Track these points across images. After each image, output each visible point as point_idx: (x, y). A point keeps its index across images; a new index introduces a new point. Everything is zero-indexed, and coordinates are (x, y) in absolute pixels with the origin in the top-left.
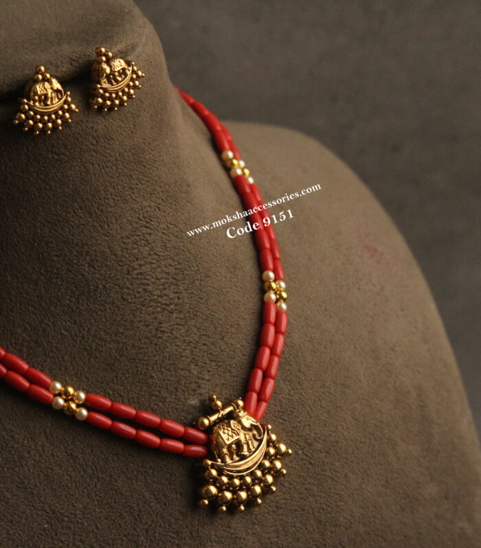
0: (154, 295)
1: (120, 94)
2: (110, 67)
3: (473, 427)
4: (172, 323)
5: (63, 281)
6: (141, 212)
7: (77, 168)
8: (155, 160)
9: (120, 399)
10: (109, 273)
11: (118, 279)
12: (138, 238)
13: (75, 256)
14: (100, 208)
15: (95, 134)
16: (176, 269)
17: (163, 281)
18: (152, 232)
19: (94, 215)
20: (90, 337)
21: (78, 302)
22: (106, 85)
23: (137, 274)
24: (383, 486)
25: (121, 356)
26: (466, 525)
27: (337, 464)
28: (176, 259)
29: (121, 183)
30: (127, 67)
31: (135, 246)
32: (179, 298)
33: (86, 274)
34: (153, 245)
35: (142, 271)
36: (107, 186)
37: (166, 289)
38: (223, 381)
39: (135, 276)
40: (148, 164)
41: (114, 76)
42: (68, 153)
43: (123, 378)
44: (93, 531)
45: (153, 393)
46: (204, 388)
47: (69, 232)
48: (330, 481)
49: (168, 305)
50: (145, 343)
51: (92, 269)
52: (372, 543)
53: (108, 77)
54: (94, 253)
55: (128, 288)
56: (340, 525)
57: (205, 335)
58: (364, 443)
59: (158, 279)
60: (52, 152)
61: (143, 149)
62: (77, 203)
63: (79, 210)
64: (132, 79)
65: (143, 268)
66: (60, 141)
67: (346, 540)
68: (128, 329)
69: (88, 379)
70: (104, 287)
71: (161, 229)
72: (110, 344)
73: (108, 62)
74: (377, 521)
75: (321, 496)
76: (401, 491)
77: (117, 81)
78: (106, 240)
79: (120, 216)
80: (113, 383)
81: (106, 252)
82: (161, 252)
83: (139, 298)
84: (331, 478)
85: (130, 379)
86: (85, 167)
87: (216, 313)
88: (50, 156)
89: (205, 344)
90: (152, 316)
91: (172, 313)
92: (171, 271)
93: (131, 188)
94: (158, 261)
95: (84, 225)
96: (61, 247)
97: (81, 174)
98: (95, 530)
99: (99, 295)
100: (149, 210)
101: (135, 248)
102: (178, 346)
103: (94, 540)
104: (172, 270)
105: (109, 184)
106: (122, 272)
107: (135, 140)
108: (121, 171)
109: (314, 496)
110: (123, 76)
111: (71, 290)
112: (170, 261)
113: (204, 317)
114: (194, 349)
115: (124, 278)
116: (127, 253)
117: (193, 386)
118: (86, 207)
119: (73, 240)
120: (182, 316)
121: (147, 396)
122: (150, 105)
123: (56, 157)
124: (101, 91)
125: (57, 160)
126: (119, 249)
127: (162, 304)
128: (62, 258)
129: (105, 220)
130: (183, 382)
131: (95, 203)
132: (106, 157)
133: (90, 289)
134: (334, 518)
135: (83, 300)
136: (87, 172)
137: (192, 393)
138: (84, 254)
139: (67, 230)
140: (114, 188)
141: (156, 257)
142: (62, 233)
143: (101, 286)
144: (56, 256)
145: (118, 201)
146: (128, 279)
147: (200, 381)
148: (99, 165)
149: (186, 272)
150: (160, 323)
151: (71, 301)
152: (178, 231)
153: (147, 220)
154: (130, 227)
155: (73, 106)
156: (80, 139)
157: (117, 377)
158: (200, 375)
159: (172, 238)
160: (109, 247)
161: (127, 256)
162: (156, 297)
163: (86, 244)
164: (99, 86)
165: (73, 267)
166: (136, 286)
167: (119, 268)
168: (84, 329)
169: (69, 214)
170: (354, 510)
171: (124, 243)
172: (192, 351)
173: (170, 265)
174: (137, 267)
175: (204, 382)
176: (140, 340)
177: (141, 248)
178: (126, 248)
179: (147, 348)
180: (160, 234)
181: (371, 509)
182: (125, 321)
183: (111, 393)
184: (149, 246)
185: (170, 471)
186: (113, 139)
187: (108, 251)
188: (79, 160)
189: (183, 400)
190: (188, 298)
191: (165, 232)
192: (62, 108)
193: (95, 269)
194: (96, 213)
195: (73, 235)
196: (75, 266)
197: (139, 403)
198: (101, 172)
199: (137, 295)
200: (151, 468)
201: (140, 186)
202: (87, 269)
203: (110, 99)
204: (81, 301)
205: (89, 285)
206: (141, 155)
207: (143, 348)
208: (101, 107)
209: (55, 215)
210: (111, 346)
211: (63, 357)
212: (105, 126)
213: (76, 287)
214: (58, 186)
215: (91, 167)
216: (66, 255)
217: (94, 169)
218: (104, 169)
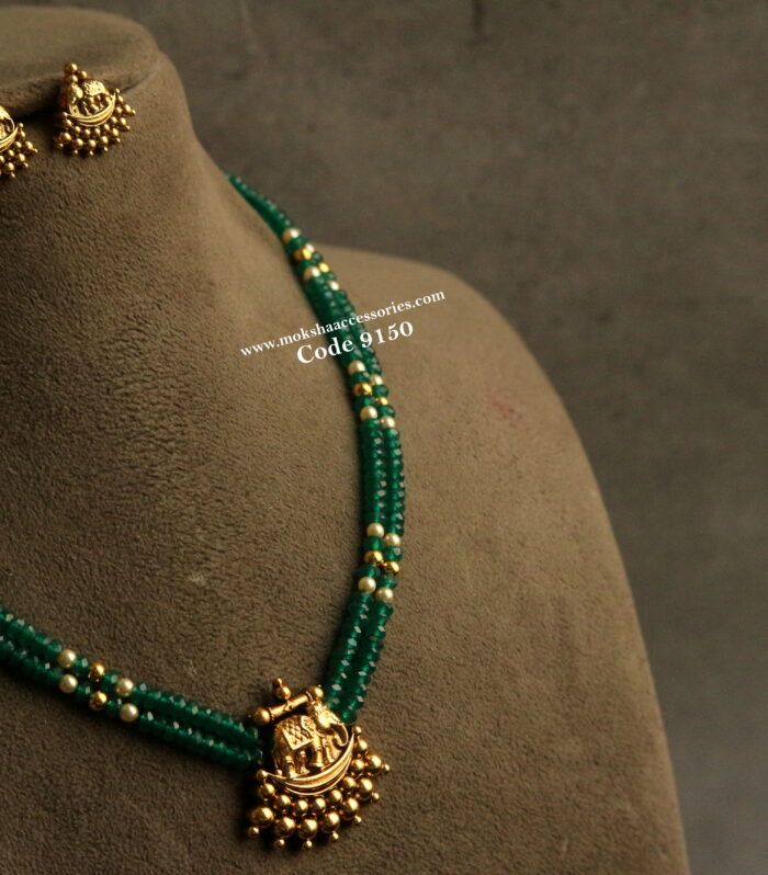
0: (144, 426)
1: (98, 131)
2: (83, 89)
4: (169, 468)
5: (13, 398)
6: (131, 309)
7: (36, 239)
8: (156, 240)
9: (87, 567)
10: (79, 390)
11: (93, 400)
12: (124, 344)
13: (31, 363)
14: (69, 298)
15: (63, 192)
16: (180, 392)
17: (159, 407)
18: (147, 338)
19: (60, 307)
20: (49, 479)
21: (33, 429)
22: (76, 114)
23: (122, 395)
25: (91, 507)
27: (417, 690)
28: (181, 378)
29: (102, 265)
30: (107, 93)
31: (120, 355)
32: (183, 434)
33: (46, 390)
34: (147, 356)
35: (128, 391)
36: (80, 268)
37: (163, 418)
38: (243, 555)
39: (117, 398)
42: (23, 217)
43: (94, 538)
45: (137, 562)
46: (214, 562)
47: (24, 330)
48: (405, 712)
49: (167, 441)
50: (128, 491)
51: (55, 383)
53: (79, 103)
54: (59, 361)
55: (106, 413)
57: (220, 488)
59: (152, 404)
61: (138, 222)
62: (35, 288)
63: (39, 300)
64: (115, 113)
65: (131, 386)
68: (104, 471)
69: (42, 537)
70: (72, 410)
71: (162, 335)
72: (77, 490)
73: (81, 83)
75: (390, 734)
78: (77, 344)
79: (100, 311)
80: (78, 544)
81: (77, 361)
82: (159, 367)
83: (122, 427)
84: (408, 710)
85: (103, 541)
86: (47, 238)
87: (239, 458)
89: (218, 501)
90: (141, 455)
91: (171, 453)
92: (172, 394)
93: (117, 274)
94: (154, 379)
95: (46, 321)
96: (11, 351)
97: (42, 248)
99: (63, 421)
100: (144, 307)
101: (120, 358)
102: (177, 499)
104: (173, 392)
105: (83, 265)
106: (98, 390)
107: (126, 207)
108: (102, 248)
110: (102, 106)
111: (25, 412)
112: (172, 381)
113: (221, 463)
114: (201, 506)
115: (101, 398)
116: (108, 364)
117: (198, 557)
118: (48, 296)
120: (186, 458)
121: (127, 566)
124: (70, 123)
125: (7, 226)
126: (96, 358)
127: (157, 440)
128: (12, 366)
129: (77, 316)
130: (182, 550)
131: (62, 289)
132: (79, 226)
133: (51, 411)
134: (409, 767)
135: (40, 427)
136: (52, 246)
137: (196, 567)
138: (45, 361)
139: (22, 327)
140: (91, 270)
141: (150, 372)
142: (13, 330)
143: (66, 407)
145: (96, 289)
146: (107, 400)
147: (208, 551)
148: (69, 237)
149: (196, 398)
150: (152, 466)
151: (23, 428)
152: (187, 342)
153: (140, 320)
154: (114, 328)
155: (30, 145)
156: (41, 198)
157: (84, 537)
158: (209, 543)
159: (178, 349)
160: (82, 354)
161: (107, 368)
162: (147, 429)
163: (48, 348)
164: (66, 115)
165: (27, 379)
166: (119, 411)
167: (95, 384)
168: (41, 468)
169: (24, 304)
171: (105, 350)
172: (199, 508)
173: (172, 386)
174: (122, 384)
175: (214, 552)
176: (121, 487)
177: (128, 358)
178: (107, 358)
179: (131, 498)
180: (159, 342)
182: (100, 459)
183: (75, 558)
184: (142, 357)
185: (156, 674)
186: (91, 202)
187: (78, 358)
188: (40, 228)
189: (181, 575)
190: (197, 434)
192: (13, 147)
193: (59, 383)
194: (63, 304)
195: (29, 335)
196: (31, 378)
197: (115, 575)
198: (72, 247)
199: (120, 424)
200: (128, 667)
201: (130, 273)
202: (48, 384)
203: (83, 136)
204: (37, 427)
205: (49, 406)
206: (135, 230)
207: (124, 498)
208: (69, 147)
210: (79, 493)
211: (8, 506)
212: (79, 182)
213: (31, 408)
214: (9, 263)
215: (58, 239)
216: (18, 362)
217: (62, 241)
218: (76, 242)
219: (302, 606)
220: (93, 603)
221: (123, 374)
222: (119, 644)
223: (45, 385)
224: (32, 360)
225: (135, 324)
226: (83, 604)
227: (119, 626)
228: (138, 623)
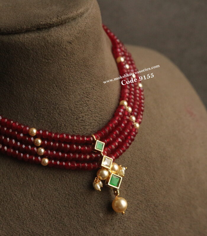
5: (45, 121)
6: (85, 90)
7: (56, 67)
8: (93, 65)
10: (67, 118)
11: (72, 122)
12: (82, 103)
13: (52, 109)
14: (66, 87)
15: (66, 51)
16: (99, 118)
17: (93, 124)
18: (89, 100)
19: (63, 90)
23: (81, 120)
28: (100, 114)
29: (76, 75)
33: (57, 118)
34: (90, 106)
36: (69, 77)
39: (80, 121)
40: (90, 67)
42: (52, 59)
47: (50, 98)
48: (164, 224)
51: (59, 116)
54: (61, 108)
55: (76, 126)
60: (45, 58)
61: (88, 60)
62: (55, 84)
63: (56, 87)
66: (49, 54)
70: (65, 125)
71: (94, 98)
78: (67, 103)
79: (75, 91)
81: (67, 108)
82: (93, 110)
83: (81, 131)
86: (60, 67)
88: (44, 60)
93: (81, 78)
94: (91, 114)
95: (57, 94)
96: (45, 104)
97: (58, 70)
99: (62, 129)
100: (89, 89)
101: (81, 107)
104: (97, 119)
105: (71, 76)
106: (74, 119)
107: (85, 55)
108: (77, 69)
109: (157, 231)
111: (49, 126)
112: (97, 115)
115: (74, 121)
116: (77, 109)
118: (59, 86)
119: (51, 101)
122: (93, 38)
123: (47, 61)
126: (73, 107)
128: (45, 110)
129: (68, 93)
131: (63, 84)
132: (70, 62)
133: (58, 126)
135: (54, 131)
136: (61, 69)
138: (56, 108)
139: (49, 96)
140: (73, 78)
141: (90, 112)
142: (46, 97)
143: (63, 124)
144: (43, 108)
145: (74, 84)
146: (76, 122)
148: (67, 66)
152: (101, 100)
153: (88, 94)
154: (79, 97)
156: (59, 53)
159: (99, 103)
160: (69, 106)
161: (77, 111)
163: (58, 104)
165: (50, 114)
166: (80, 126)
167: (73, 116)
169: (51, 89)
171: (76, 104)
173: (97, 116)
174: (81, 117)
177: (83, 107)
178: (77, 107)
180: (93, 101)
184: (88, 106)
185: (90, 216)
186: (74, 54)
187: (68, 108)
188: (58, 63)
191: (96, 100)
193: (61, 116)
195: (52, 99)
196: (51, 114)
197: (77, 182)
198: (67, 69)
199: (80, 130)
200: (81, 214)
201: (85, 77)
202: (57, 116)
206: (87, 63)
209: (44, 89)
212: (71, 47)
213: (51, 124)
214: (47, 75)
215: (63, 67)
216: (47, 108)
217: (64, 68)
218: (69, 68)
219: (135, 191)
220: (70, 192)
221: (82, 113)
222: (78, 206)
223: (56, 117)
224: (52, 108)
225: (86, 95)
226: (67, 193)
227: (78, 200)
228: (84, 199)
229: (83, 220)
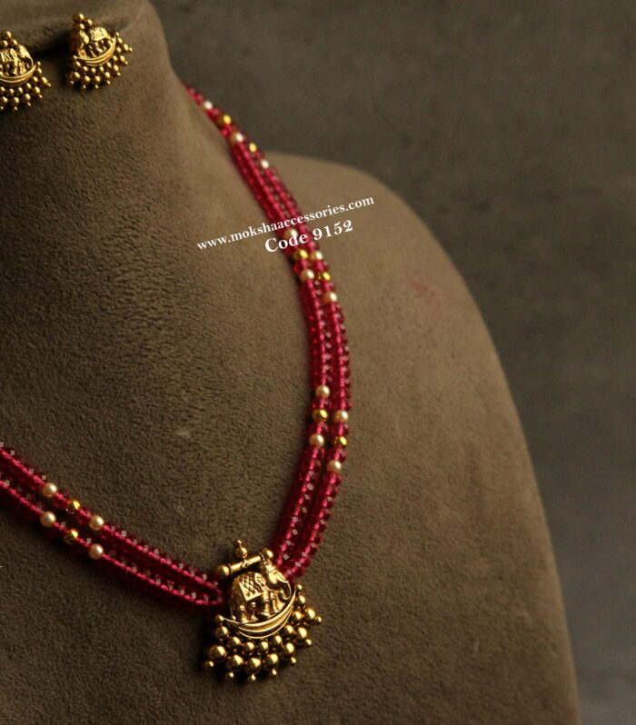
0: (139, 307)
1: (102, 69)
2: (89, 35)
3: (538, 499)
4: (159, 341)
5: (31, 285)
6: (126, 210)
7: (49, 154)
8: (145, 153)
9: (94, 424)
10: (85, 278)
11: (96, 286)
12: (121, 241)
13: (46, 256)
14: (77, 202)
15: (71, 115)
16: (167, 279)
17: (150, 291)
18: (139, 234)
19: (69, 210)
20: (61, 352)
21: (48, 311)
22: (84, 57)
23: (119, 282)
24: (417, 554)
25: (96, 375)
26: (526, 614)
27: (359, 522)
28: (167, 267)
29: (102, 174)
30: (109, 37)
31: (118, 249)
32: (169, 313)
33: (58, 278)
34: (140, 249)
35: (125, 279)
36: (85, 177)
37: (153, 301)
38: (219, 412)
39: (116, 284)
40: (137, 156)
41: (94, 47)
42: (38, 135)
43: (99, 401)
44: (57, 577)
45: (135, 420)
46: (197, 419)
47: (39, 229)
48: (350, 540)
49: (156, 320)
50: (126, 362)
51: (65, 273)
52: (402, 620)
53: (86, 47)
54: (68, 254)
55: (107, 297)
56: (362, 595)
57: (200, 358)
58: (396, 501)
59: (145, 289)
60: (20, 133)
61: (131, 138)
62: (49, 194)
63: (52, 204)
64: (116, 53)
65: (127, 275)
66: (30, 122)
67: (369, 612)
68: (107, 345)
69: (56, 399)
70: (80, 295)
71: (151, 232)
72: (84, 360)
73: (87, 30)
74: (410, 596)
75: (337, 557)
76: (441, 563)
77: (97, 53)
78: (84, 240)
79: (101, 213)
80: (86, 405)
81: (83, 254)
82: (149, 258)
83: (120, 309)
84: (352, 537)
85: (107, 403)
86: (58, 153)
87: (214, 333)
88: (18, 138)
89: (199, 368)
90: (136, 331)
91: (160, 329)
92: (160, 281)
93: (115, 182)
94: (145, 269)
95: (57, 221)
96: (29, 246)
97: (54, 161)
98: (60, 575)
99: (72, 304)
100: (136, 209)
101: (118, 252)
102: (167, 367)
103: (57, 586)
104: (161, 280)
105: (87, 175)
106: (101, 278)
107: (121, 126)
108: (102, 161)
109: (330, 556)
110: (105, 48)
111: (41, 297)
112: (159, 270)
113: (200, 337)
114: (185, 373)
115: (103, 285)
116: (108, 257)
117: (184, 415)
118: (59, 201)
119: (43, 238)
120: (172, 333)
121: (126, 423)
122: (141, 88)
123: (25, 139)
124: (78, 64)
125: (26, 143)
126: (99, 251)
127: (149, 319)
128: (30, 258)
129: (83, 217)
130: (171, 410)
131: (71, 195)
132: (85, 143)
133: (62, 296)
134: (354, 584)
135: (54, 309)
136: (62, 159)
137: (182, 423)
138: (57, 254)
139: (37, 226)
140: (94, 180)
141: (143, 263)
142: (31, 229)
143: (75, 292)
144: (23, 256)
145: (98, 195)
146: (108, 286)
147: (191, 410)
148: (76, 152)
149: (179, 284)
150: (145, 340)
151: (39, 309)
152: (171, 237)
153: (133, 220)
154: (112, 227)
155: (45, 80)
156: (53, 119)
157: (91, 399)
158: (192, 404)
159: (163, 243)
160: (87, 249)
161: (108, 259)
162: (141, 310)
163: (59, 244)
164: (75, 57)
165: (43, 269)
166: (118, 295)
167: (98, 273)
168: (54, 343)
169: (40, 207)
170: (380, 578)
171: (105, 245)
172: (183, 375)
173: (160, 274)
174: (120, 273)
175: (195, 411)
176: (120, 358)
177: (124, 252)
178: (107, 251)
179: (129, 367)
180: (149, 238)
181: (402, 580)
182: (103, 335)
183: (84, 417)
184: (136, 250)
185: (152, 512)
186: (93, 122)
187: (85, 252)
188: (52, 145)
189: (170, 430)
190: (181, 313)
191: (155, 236)
192: (30, 80)
193: (68, 273)
194: (71, 207)
195: (44, 233)
196: (46, 269)
197: (116, 430)
198: (78, 160)
199: (119, 306)
200: (128, 506)
201: (125, 181)
202: (59, 273)
203: (89, 73)
204: (51, 309)
205: (61, 292)
207: (123, 367)
208: (79, 83)
209: (23, 207)
210: (86, 363)
211: (28, 375)
212: (84, 107)
213: (46, 294)
214: (27, 173)
215: (67, 153)
216: (35, 255)
217: (70, 156)
218: (82, 157)
219: (267, 454)
220: (100, 454)
221: (120, 264)
222: (121, 487)
223: (57, 275)
224: (47, 254)
225: (130, 223)
226: (91, 455)
227: (121, 472)
228: (136, 470)
229: (134, 521)
